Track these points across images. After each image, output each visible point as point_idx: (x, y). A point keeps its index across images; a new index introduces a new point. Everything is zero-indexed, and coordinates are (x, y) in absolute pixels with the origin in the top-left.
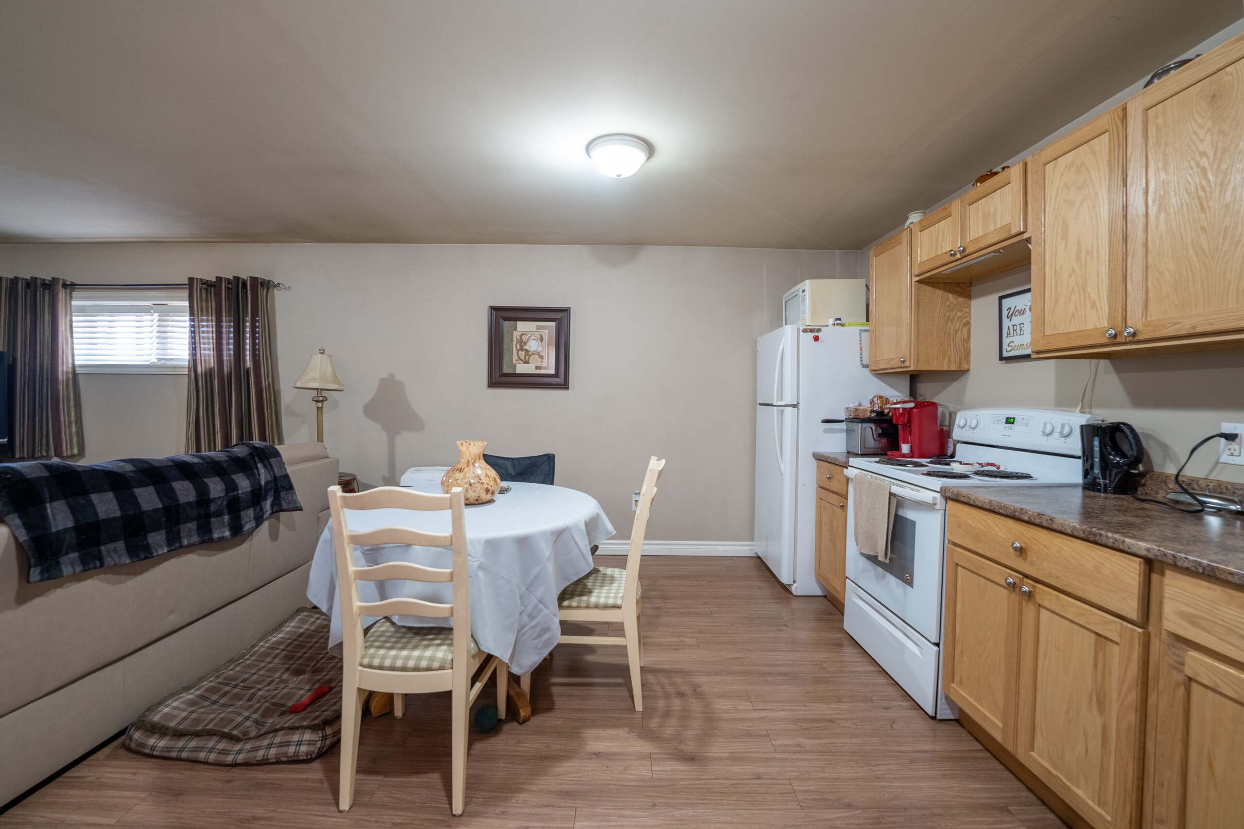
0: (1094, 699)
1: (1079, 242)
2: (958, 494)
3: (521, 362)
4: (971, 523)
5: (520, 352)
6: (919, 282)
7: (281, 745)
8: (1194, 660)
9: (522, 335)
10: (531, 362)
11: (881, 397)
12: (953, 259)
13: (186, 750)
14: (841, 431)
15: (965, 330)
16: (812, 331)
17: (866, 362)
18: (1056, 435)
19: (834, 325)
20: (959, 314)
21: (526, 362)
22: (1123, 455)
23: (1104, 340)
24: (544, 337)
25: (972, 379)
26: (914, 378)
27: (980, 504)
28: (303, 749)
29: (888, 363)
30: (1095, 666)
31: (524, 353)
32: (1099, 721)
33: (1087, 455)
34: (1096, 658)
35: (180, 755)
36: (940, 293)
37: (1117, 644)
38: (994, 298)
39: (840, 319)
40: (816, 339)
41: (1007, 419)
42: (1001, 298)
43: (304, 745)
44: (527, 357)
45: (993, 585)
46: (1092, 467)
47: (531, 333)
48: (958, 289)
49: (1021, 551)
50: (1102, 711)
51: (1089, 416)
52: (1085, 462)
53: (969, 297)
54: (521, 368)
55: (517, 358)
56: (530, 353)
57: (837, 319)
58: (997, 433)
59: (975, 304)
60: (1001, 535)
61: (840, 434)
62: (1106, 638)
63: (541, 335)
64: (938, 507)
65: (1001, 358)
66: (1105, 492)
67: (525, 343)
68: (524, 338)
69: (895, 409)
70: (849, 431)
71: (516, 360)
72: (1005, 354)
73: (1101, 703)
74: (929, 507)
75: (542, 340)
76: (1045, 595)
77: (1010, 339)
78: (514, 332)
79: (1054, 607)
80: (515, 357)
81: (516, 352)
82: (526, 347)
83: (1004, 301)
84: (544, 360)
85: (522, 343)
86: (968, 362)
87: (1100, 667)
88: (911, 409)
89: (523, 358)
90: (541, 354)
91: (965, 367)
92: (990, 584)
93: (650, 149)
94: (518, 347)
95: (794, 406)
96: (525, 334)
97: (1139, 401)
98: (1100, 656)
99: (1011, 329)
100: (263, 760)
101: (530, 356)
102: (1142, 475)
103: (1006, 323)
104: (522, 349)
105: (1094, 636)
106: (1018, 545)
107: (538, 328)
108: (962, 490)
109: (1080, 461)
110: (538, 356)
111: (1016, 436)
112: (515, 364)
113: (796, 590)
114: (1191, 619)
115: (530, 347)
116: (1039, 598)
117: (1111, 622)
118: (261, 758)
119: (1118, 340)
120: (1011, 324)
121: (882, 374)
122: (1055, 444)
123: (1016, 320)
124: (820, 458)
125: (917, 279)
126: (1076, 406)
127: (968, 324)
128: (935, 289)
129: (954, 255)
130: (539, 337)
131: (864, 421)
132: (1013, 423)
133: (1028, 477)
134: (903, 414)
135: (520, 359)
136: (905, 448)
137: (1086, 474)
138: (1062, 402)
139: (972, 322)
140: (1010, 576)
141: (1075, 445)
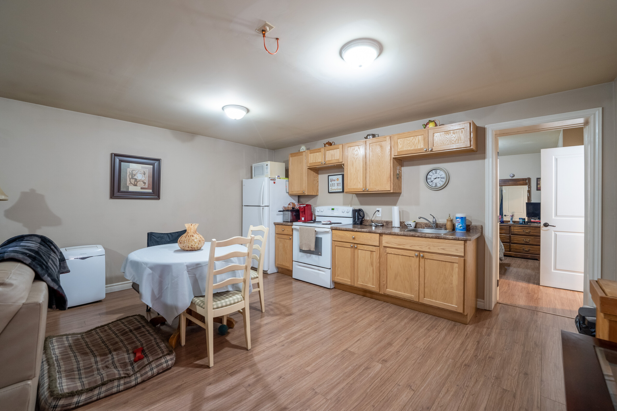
0: (371, 264)
1: (356, 168)
2: (336, 228)
3: (132, 185)
4: (340, 234)
5: (131, 180)
6: (308, 168)
7: (157, 366)
8: (388, 250)
9: (133, 170)
10: (138, 185)
11: (293, 203)
12: (321, 164)
13: (101, 393)
14: (281, 214)
15: (318, 183)
16: (273, 180)
17: (288, 191)
18: (345, 212)
19: (277, 178)
20: (316, 179)
21: (135, 185)
22: (361, 216)
23: (362, 191)
24: (146, 173)
25: (319, 197)
26: (299, 197)
27: (343, 229)
28: (170, 363)
29: (297, 192)
30: (371, 258)
31: (134, 180)
32: (372, 269)
33: (354, 217)
34: (371, 256)
35: (100, 397)
36: (312, 172)
37: (375, 252)
38: (327, 175)
39: (279, 176)
40: (274, 183)
41: (332, 209)
42: (329, 176)
43: (169, 361)
44: (136, 183)
45: (346, 248)
46: (355, 219)
47: (138, 170)
48: (316, 171)
49: (354, 238)
50: (372, 266)
51: (352, 208)
52: (354, 219)
53: (318, 174)
54: (132, 189)
55: (129, 183)
56: (138, 180)
57: (278, 176)
58: (330, 213)
59: (320, 176)
60: (349, 235)
61: (281, 216)
62: (373, 251)
63: (144, 171)
64: (330, 232)
65: (329, 192)
66: (358, 225)
67: (135, 175)
68: (134, 172)
69: (300, 207)
70: (283, 215)
71: (129, 184)
72: (330, 191)
73: (372, 265)
74: (327, 232)
75: (145, 174)
76: (360, 247)
77: (331, 187)
78: (128, 169)
79: (362, 249)
80: (128, 182)
81: (129, 179)
82: (135, 177)
83: (329, 177)
84: (146, 185)
85: (132, 175)
86: (318, 193)
87: (372, 258)
88: (305, 206)
89: (133, 183)
90: (144, 181)
91: (317, 194)
92: (345, 248)
93: (248, 111)
94: (130, 177)
95: (268, 206)
96: (135, 170)
97: (362, 204)
98: (372, 255)
99: (332, 184)
100: (152, 375)
101: (137, 182)
102: (364, 220)
103: (330, 182)
104: (133, 179)
105: (370, 252)
106: (353, 237)
107: (142, 168)
108: (337, 227)
109: (352, 219)
110: (142, 182)
111: (335, 213)
112: (128, 186)
113: (269, 272)
114: (387, 243)
115: (138, 177)
116: (358, 248)
117: (374, 248)
118: (151, 375)
119: (365, 191)
120: (331, 183)
121: (292, 195)
122: (345, 215)
123: (333, 182)
124: (276, 224)
125: (308, 167)
126: (349, 205)
127: (318, 182)
128: (312, 171)
129: (322, 163)
130: (143, 172)
131: (288, 211)
132: (334, 210)
133: (341, 223)
134: (303, 208)
135: (131, 183)
136: (303, 219)
137: (354, 221)
138: (345, 204)
139: (319, 181)
140: (351, 245)
141: (350, 215)
